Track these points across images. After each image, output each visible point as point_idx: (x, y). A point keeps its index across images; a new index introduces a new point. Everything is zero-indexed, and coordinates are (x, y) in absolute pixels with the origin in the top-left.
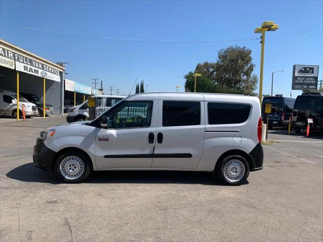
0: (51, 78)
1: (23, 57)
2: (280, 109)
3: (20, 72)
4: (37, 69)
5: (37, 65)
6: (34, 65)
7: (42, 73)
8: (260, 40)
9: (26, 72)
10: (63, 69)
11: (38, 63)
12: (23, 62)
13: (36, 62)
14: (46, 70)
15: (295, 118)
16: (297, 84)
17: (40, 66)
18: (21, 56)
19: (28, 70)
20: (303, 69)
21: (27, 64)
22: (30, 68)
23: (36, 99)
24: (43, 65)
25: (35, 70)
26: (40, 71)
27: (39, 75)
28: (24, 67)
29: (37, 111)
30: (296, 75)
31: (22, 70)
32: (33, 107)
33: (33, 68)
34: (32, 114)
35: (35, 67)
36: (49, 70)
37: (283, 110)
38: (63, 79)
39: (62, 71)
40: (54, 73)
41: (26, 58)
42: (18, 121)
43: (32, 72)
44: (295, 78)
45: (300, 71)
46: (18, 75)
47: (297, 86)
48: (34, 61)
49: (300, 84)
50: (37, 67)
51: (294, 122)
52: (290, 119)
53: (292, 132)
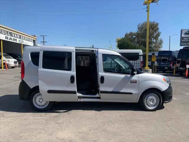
0: (27, 44)
1: (5, 31)
2: (170, 59)
3: (2, 40)
4: (15, 38)
5: (16, 36)
6: (13, 36)
7: (19, 41)
8: (146, 9)
9: (7, 40)
10: (36, 39)
11: (17, 35)
12: (5, 34)
13: (15, 34)
14: (23, 39)
15: (178, 65)
16: (183, 42)
17: (18, 36)
18: (3, 30)
19: (9, 39)
20: (188, 32)
21: (8, 35)
22: (10, 38)
23: (19, 57)
24: (20, 36)
25: (14, 39)
26: (18, 39)
27: (18, 42)
28: (6, 37)
29: (17, 64)
30: (183, 36)
31: (4, 39)
32: (15, 61)
33: (13, 38)
34: (14, 66)
35: (14, 37)
36: (25, 39)
37: (171, 60)
38: (36, 44)
39: (35, 39)
40: (29, 41)
41: (7, 32)
42: (3, 70)
43: (12, 40)
44: (182, 38)
45: (186, 34)
46: (2, 42)
47: (183, 44)
48: (13, 33)
49: (185, 42)
50: (16, 37)
51: (177, 68)
52: (175, 65)
53: (176, 74)
